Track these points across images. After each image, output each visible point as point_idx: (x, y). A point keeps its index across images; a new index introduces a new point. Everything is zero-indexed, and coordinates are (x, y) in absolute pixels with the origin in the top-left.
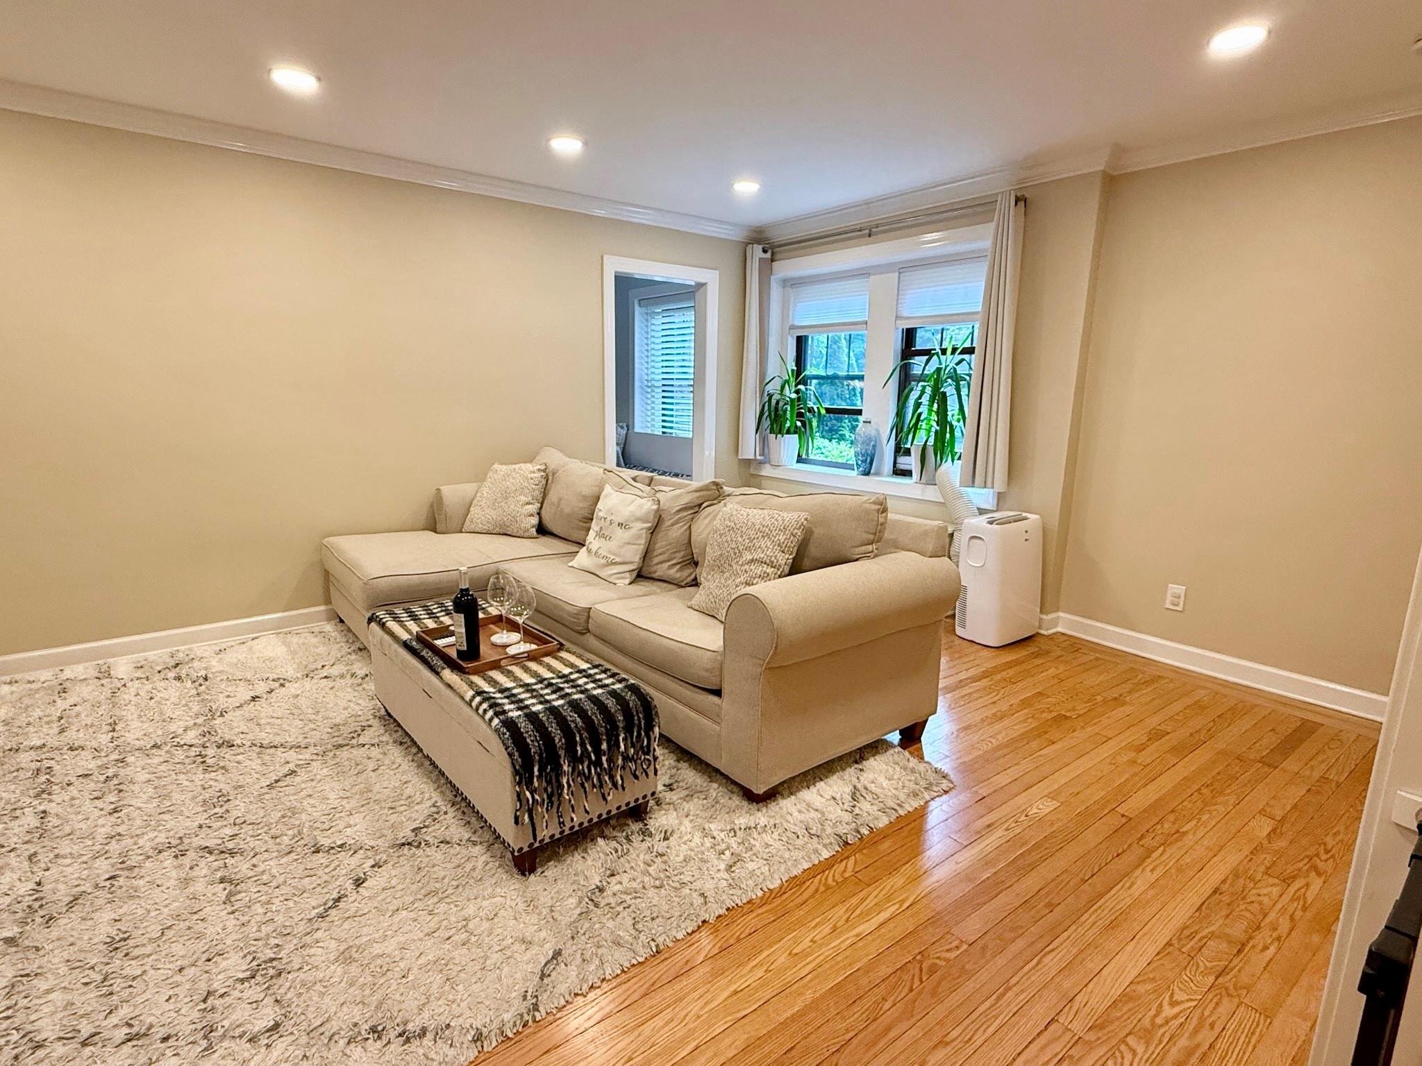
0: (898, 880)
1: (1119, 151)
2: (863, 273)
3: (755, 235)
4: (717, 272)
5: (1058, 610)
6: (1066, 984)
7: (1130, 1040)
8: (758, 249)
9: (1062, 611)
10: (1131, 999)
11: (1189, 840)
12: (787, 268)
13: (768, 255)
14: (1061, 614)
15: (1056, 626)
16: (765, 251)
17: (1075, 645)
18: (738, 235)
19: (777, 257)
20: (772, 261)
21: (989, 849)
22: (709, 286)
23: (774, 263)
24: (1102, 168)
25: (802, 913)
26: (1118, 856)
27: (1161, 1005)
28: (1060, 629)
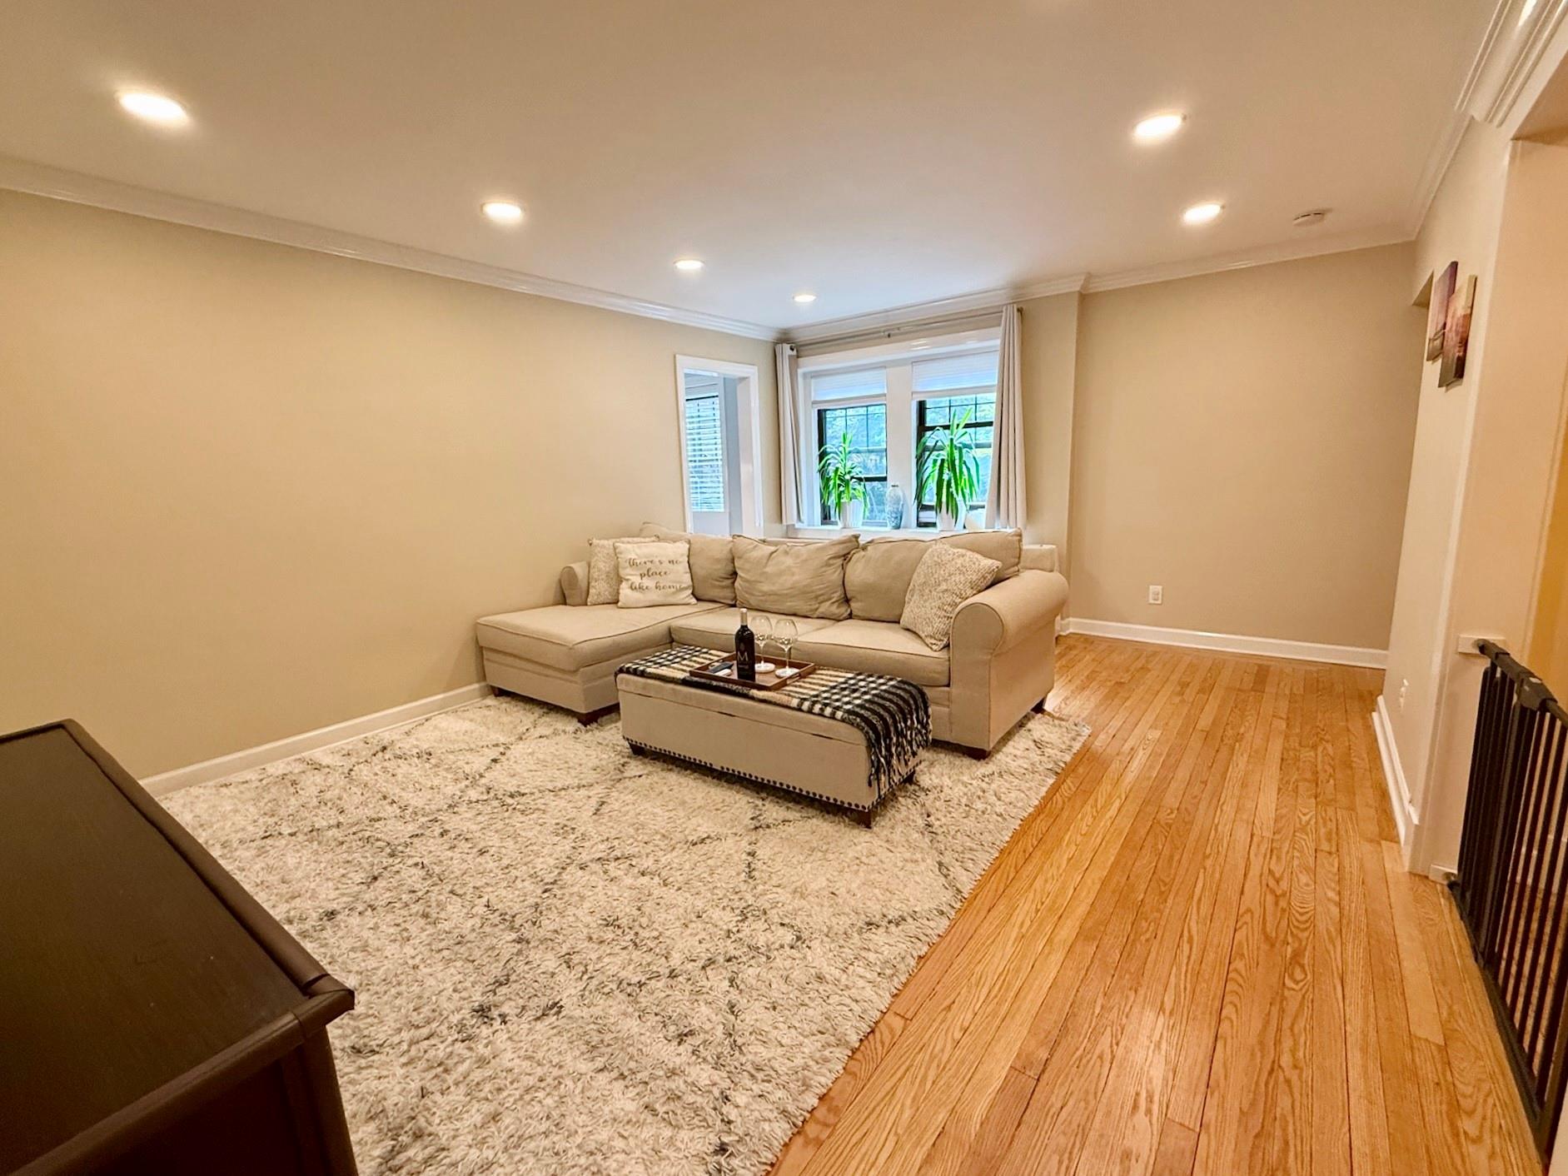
0: (1105, 787)
1: (1089, 277)
2: (882, 366)
3: (783, 337)
4: (756, 368)
5: (1068, 617)
6: (1245, 817)
7: (1297, 834)
8: (787, 347)
9: (1073, 617)
10: (1282, 817)
11: (1249, 736)
12: (809, 364)
13: (795, 353)
14: (1071, 619)
15: (1068, 629)
16: (792, 349)
17: (1088, 641)
18: (770, 336)
19: (802, 353)
20: (798, 357)
21: (1144, 761)
22: (751, 379)
23: (800, 359)
24: (1078, 289)
25: (1067, 813)
26: (1217, 751)
27: (1299, 817)
28: (1071, 630)
